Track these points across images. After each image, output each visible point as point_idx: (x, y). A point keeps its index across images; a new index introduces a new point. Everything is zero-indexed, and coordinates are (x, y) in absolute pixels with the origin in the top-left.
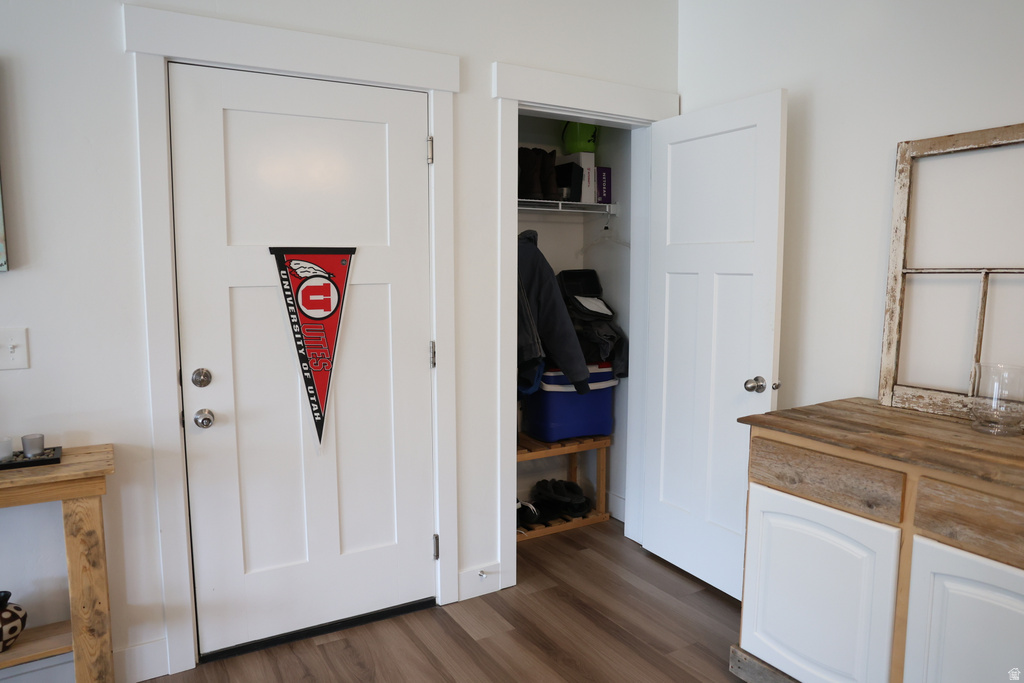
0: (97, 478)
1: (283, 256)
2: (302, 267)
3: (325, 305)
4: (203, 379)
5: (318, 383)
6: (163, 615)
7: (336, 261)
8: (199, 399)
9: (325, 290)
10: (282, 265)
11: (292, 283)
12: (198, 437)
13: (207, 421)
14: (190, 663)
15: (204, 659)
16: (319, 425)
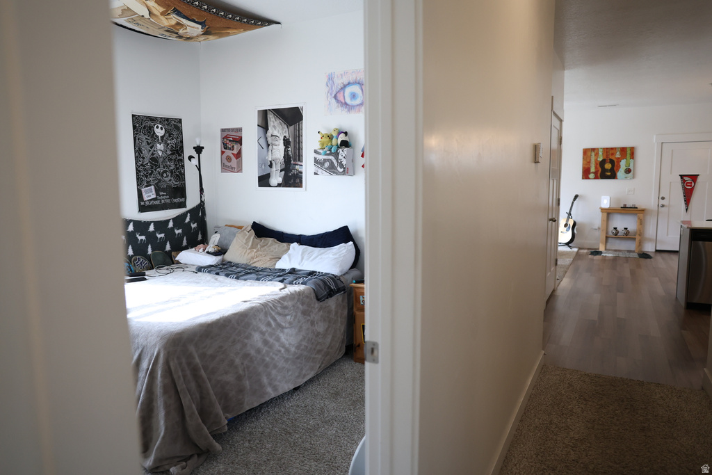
0: (643, 210)
1: (682, 176)
2: (686, 178)
3: (691, 186)
4: (663, 198)
5: (687, 200)
6: (650, 240)
7: (694, 178)
8: (662, 202)
9: (691, 183)
10: (681, 178)
11: (683, 181)
12: (661, 209)
13: (663, 206)
14: (654, 251)
15: (657, 251)
16: (687, 209)
